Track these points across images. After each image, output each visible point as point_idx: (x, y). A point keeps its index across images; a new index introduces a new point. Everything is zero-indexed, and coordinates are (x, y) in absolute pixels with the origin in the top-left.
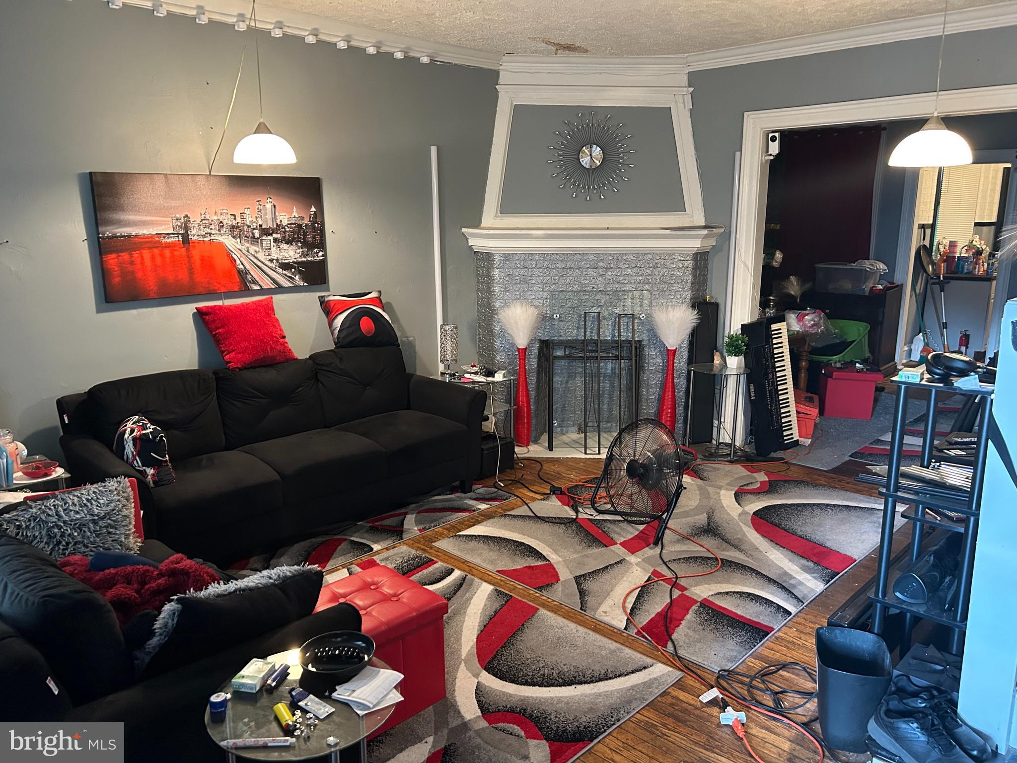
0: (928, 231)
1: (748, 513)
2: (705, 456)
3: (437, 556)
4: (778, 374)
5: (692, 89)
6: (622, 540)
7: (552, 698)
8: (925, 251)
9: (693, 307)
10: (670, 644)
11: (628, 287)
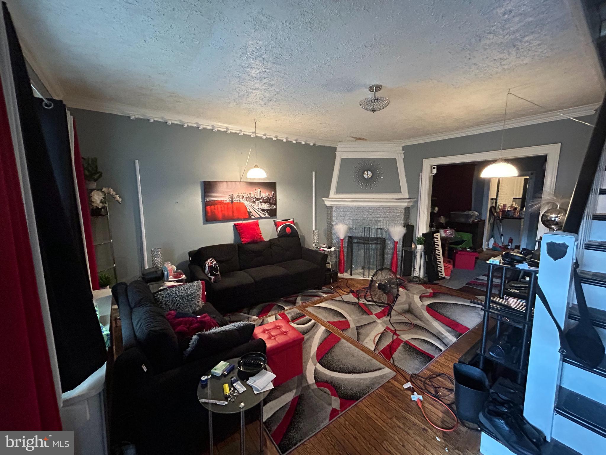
0: (494, 201)
1: (425, 305)
2: (408, 281)
3: (306, 314)
4: (437, 252)
5: (404, 152)
6: (375, 313)
7: (343, 378)
8: (493, 209)
9: (404, 226)
10: (391, 359)
11: (380, 219)
